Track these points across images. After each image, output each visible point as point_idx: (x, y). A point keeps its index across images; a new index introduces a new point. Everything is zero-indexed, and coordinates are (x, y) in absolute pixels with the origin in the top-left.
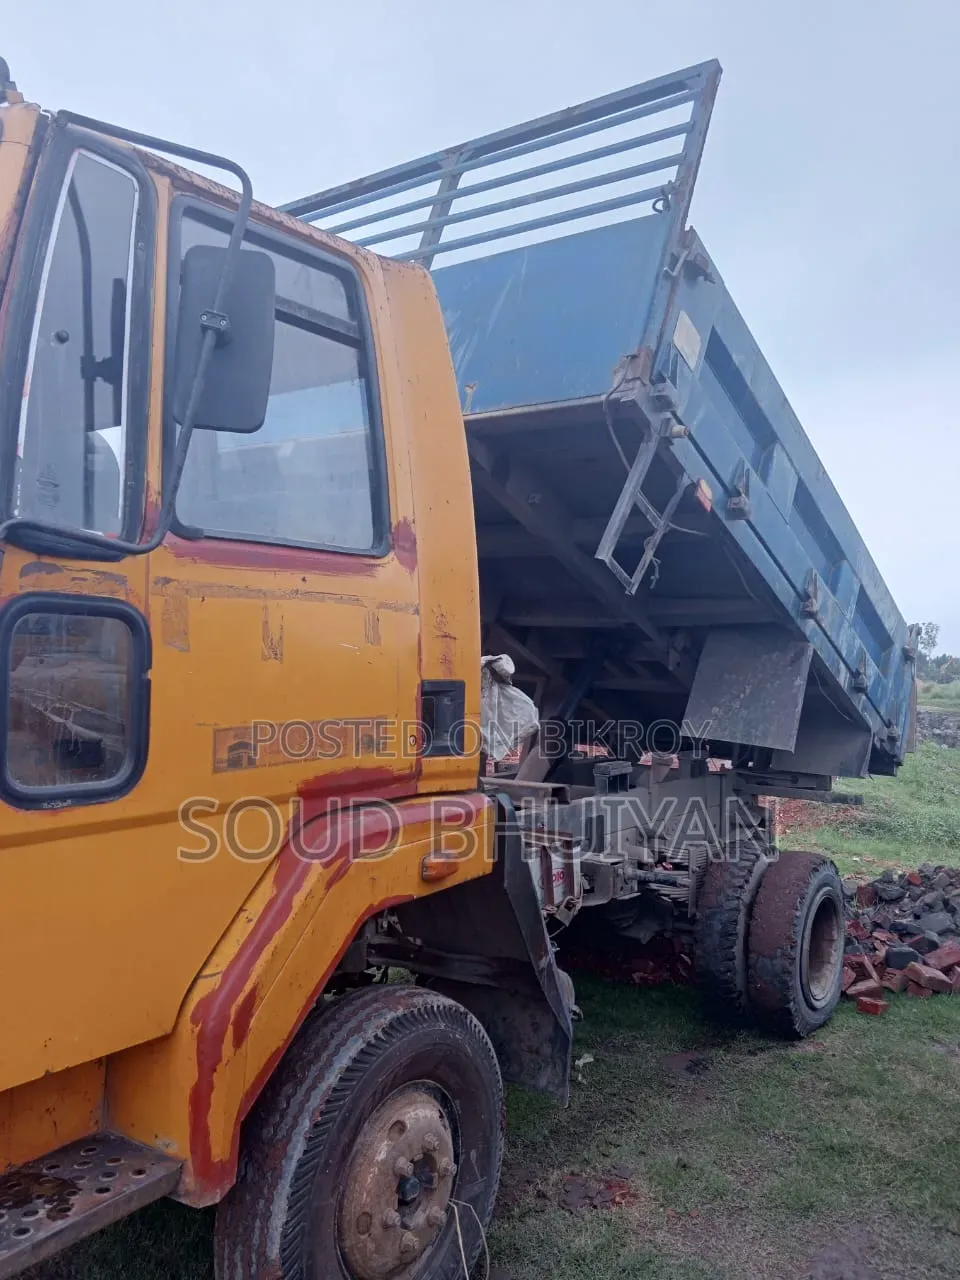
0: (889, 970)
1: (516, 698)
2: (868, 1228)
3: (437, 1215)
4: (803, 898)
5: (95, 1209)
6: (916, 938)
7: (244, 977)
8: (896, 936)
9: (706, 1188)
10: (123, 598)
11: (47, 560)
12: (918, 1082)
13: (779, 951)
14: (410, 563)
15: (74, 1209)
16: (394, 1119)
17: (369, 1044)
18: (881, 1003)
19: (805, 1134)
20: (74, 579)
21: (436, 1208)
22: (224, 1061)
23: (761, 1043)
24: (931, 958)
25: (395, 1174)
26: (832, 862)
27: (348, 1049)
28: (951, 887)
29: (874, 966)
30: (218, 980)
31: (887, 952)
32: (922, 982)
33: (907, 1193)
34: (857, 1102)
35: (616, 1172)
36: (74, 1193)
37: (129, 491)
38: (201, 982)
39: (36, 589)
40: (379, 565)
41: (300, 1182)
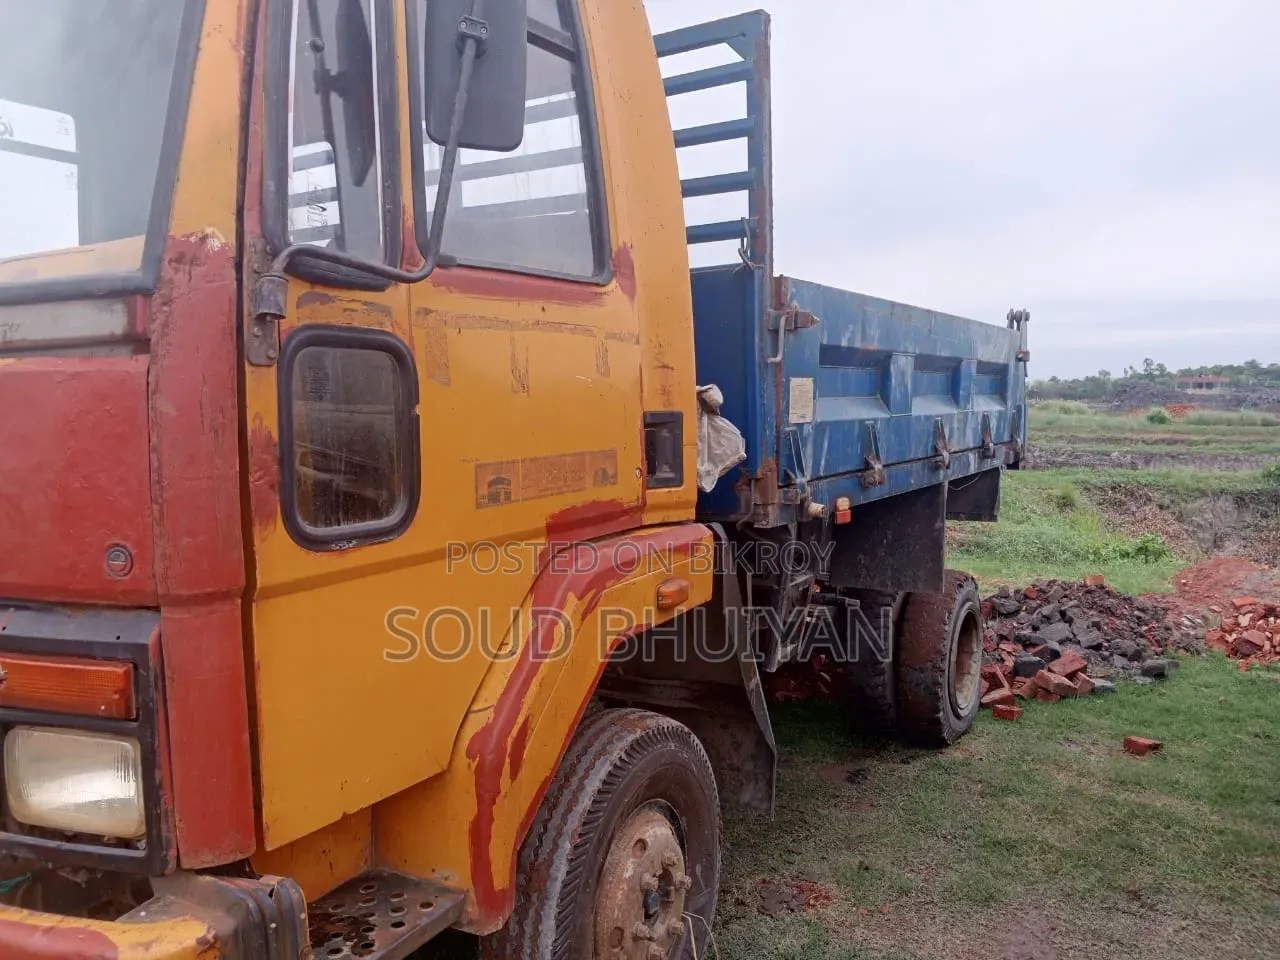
0: (1018, 678)
1: (723, 429)
2: (1046, 913)
3: (676, 926)
4: (950, 613)
5: (396, 944)
6: (1039, 648)
7: (516, 710)
8: (1020, 647)
9: (891, 887)
10: (389, 329)
11: (319, 290)
12: (1063, 779)
13: (929, 663)
14: (630, 292)
15: (377, 944)
16: (636, 838)
17: (615, 766)
18: (1016, 709)
19: (969, 832)
20: (345, 310)
21: (674, 920)
22: (503, 792)
23: (912, 752)
24: (1056, 665)
25: (641, 890)
26: (973, 579)
27: (599, 771)
28: (1065, 599)
29: (1005, 676)
30: (490, 714)
31: (1015, 663)
32: (1051, 688)
33: (1074, 878)
34: (1011, 800)
35: (804, 877)
36: (371, 930)
37: (388, 215)
38: (472, 716)
39: (314, 321)
40: (605, 293)
41: (565, 901)
